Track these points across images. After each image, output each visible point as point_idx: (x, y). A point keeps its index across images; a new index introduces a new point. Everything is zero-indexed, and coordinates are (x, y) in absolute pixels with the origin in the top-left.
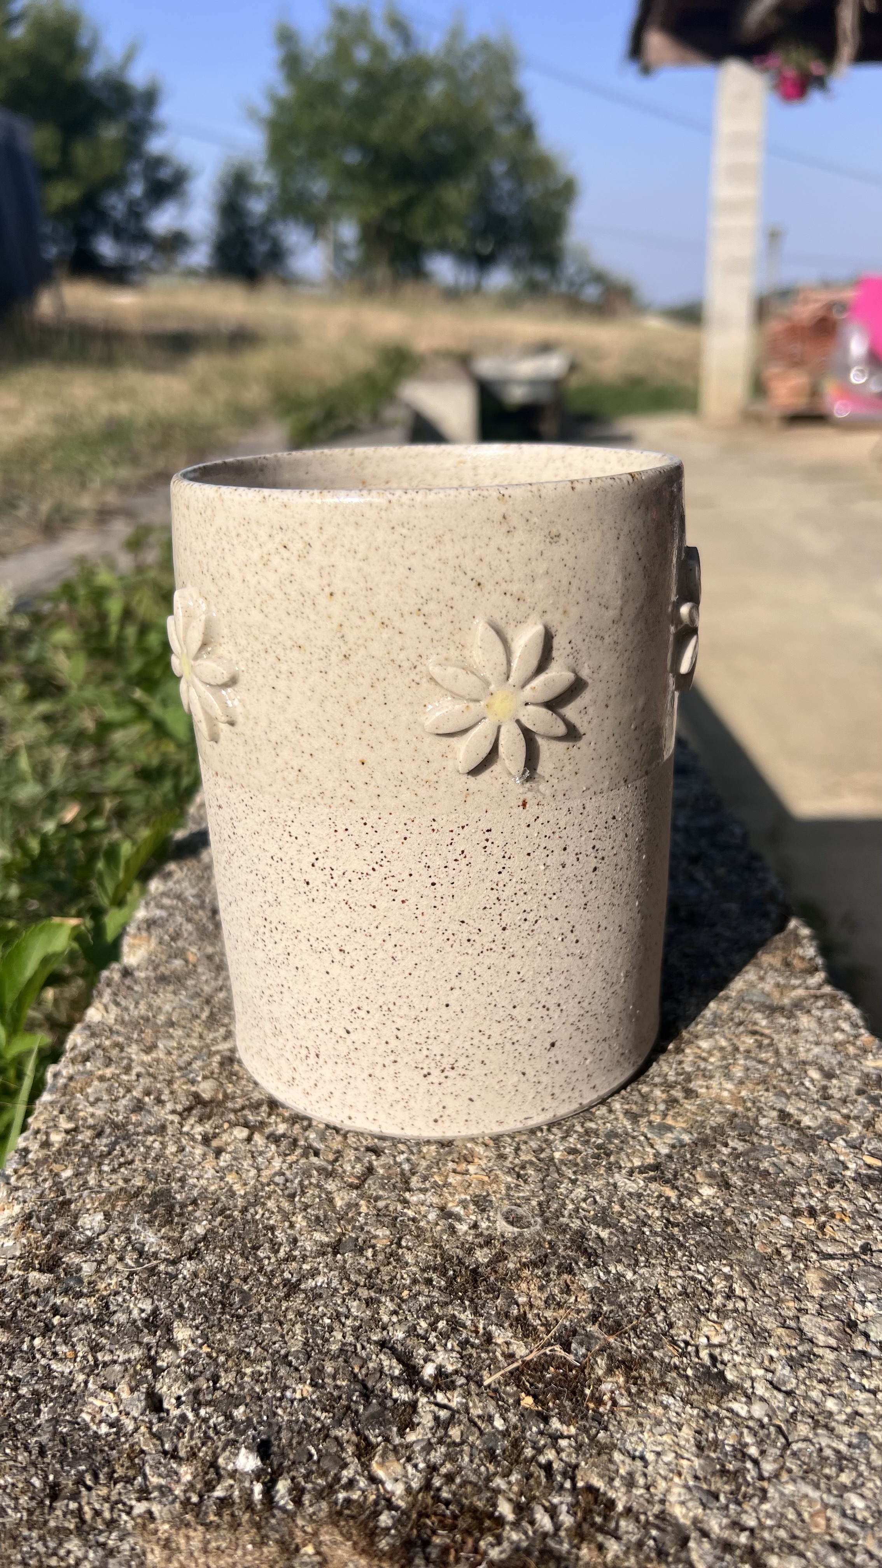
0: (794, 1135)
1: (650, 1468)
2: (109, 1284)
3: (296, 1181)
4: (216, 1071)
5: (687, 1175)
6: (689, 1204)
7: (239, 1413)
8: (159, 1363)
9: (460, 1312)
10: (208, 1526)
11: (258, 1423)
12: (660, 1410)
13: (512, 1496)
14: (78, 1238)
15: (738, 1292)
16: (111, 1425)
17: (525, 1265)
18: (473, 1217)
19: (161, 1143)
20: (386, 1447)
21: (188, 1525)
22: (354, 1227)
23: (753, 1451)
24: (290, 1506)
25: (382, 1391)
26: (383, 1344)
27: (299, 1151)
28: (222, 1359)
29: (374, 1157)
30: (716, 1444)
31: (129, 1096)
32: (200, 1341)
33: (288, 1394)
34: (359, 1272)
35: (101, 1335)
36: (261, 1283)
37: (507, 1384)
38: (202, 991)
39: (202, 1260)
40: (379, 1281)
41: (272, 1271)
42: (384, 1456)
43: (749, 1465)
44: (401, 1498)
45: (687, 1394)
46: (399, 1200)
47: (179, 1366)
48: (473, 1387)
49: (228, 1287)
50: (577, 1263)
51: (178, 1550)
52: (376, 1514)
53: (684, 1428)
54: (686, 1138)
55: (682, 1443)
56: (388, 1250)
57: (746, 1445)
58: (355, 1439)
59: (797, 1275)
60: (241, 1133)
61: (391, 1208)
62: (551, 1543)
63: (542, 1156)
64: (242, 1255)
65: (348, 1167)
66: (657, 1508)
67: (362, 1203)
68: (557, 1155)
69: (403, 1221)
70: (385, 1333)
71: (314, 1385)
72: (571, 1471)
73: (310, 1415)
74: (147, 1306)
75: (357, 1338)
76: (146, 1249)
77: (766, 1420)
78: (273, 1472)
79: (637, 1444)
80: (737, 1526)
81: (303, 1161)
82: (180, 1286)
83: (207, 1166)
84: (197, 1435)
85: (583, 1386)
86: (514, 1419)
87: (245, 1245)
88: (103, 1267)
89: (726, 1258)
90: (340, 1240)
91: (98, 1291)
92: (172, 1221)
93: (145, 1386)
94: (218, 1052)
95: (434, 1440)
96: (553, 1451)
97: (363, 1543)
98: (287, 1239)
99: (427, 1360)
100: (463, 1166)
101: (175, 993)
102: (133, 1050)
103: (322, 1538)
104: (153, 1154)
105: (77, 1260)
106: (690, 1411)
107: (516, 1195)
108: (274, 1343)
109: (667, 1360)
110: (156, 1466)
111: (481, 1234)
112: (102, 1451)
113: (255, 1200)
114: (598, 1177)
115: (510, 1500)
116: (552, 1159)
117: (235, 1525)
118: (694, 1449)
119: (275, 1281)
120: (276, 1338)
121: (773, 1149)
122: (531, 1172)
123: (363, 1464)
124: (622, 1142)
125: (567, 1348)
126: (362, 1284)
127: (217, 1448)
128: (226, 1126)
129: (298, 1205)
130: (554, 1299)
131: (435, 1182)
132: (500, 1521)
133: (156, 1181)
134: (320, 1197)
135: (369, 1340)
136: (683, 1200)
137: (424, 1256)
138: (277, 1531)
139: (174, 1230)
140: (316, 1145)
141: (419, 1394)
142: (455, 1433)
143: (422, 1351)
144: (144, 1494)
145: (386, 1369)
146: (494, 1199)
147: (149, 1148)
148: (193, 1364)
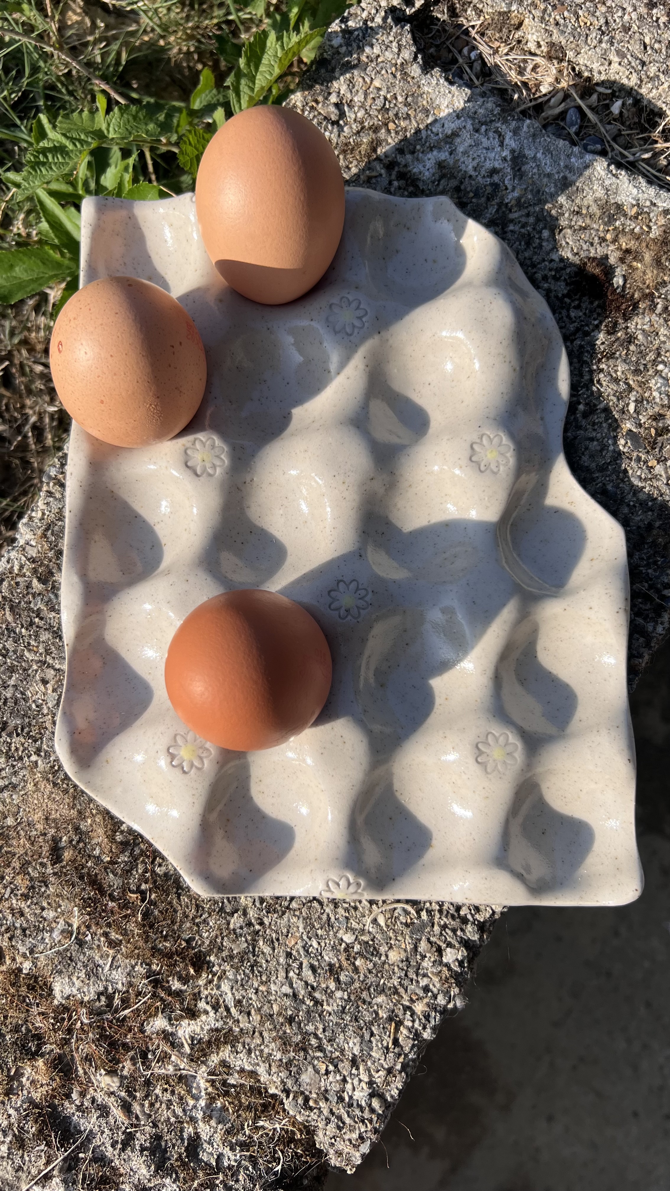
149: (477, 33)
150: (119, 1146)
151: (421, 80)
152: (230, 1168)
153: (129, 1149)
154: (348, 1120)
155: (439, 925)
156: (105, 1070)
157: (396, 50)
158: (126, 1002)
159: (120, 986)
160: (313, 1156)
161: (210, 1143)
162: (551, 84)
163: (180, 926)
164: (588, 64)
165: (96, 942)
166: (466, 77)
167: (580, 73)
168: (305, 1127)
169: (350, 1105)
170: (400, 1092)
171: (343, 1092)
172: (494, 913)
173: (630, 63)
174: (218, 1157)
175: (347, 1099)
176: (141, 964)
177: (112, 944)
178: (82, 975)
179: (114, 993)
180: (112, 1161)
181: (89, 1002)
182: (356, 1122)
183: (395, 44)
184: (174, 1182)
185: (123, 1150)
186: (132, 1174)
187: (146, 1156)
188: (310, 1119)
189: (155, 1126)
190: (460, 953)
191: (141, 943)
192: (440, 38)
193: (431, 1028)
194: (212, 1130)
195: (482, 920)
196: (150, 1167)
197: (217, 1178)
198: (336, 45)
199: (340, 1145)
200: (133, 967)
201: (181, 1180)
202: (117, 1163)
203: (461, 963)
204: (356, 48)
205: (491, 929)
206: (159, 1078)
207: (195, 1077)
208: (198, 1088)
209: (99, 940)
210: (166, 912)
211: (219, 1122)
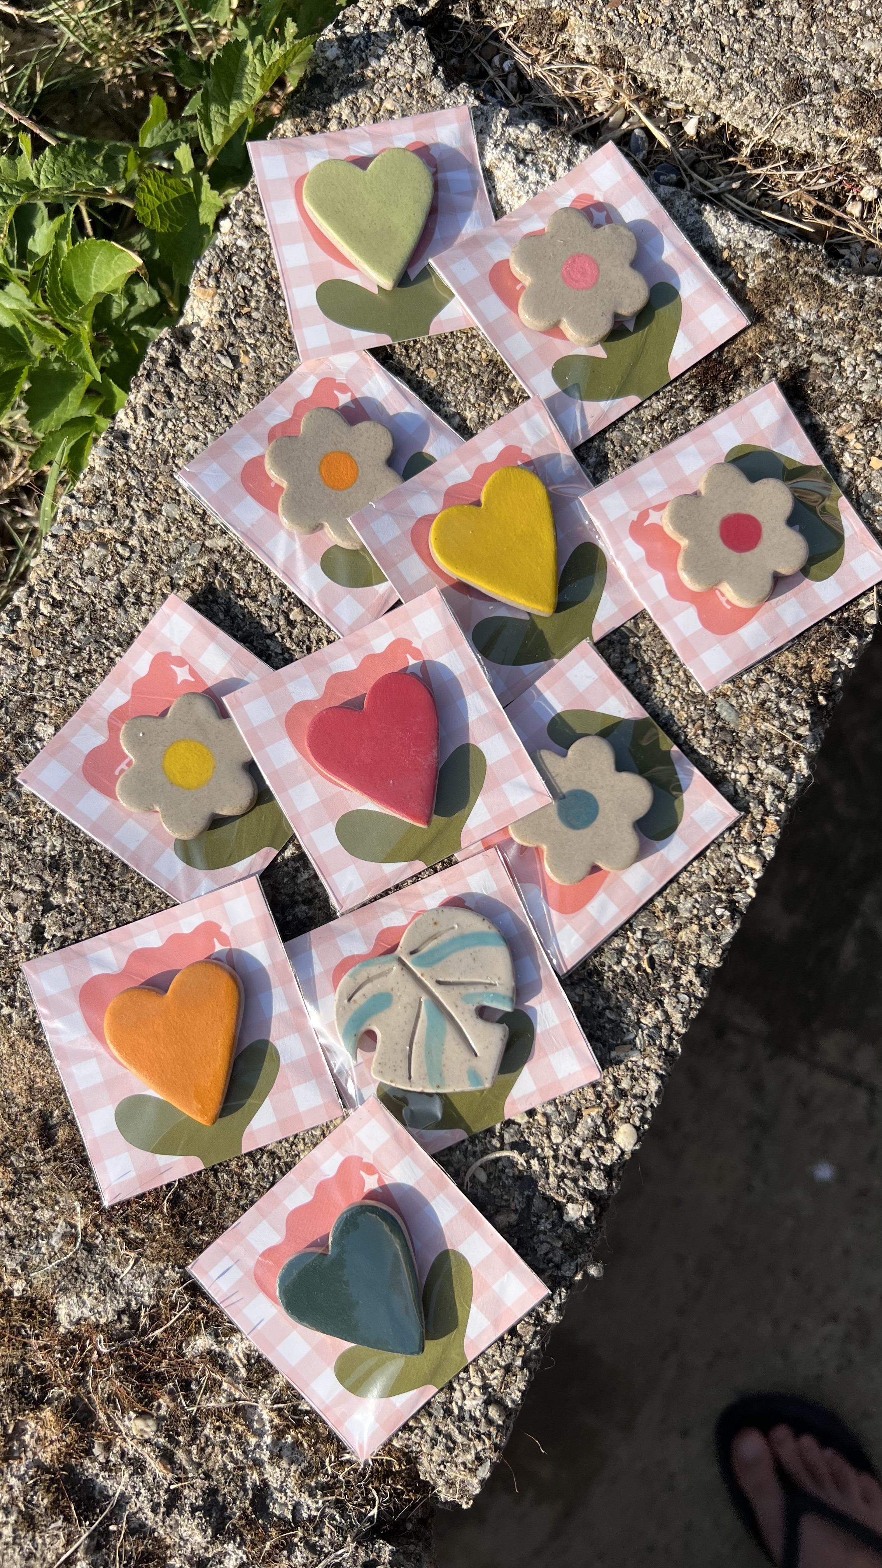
149: (509, 37)
150: (162, 1509)
151: (445, 98)
152: (311, 1519)
153: (176, 1511)
154: (459, 1438)
155: (556, 1175)
156: (135, 1412)
157: (410, 62)
158: (155, 1319)
159: (146, 1299)
160: (417, 1491)
161: (282, 1490)
162: (608, 100)
163: (221, 1211)
164: (653, 72)
165: (110, 1245)
166: (499, 93)
167: (642, 84)
168: (405, 1454)
169: (461, 1418)
170: (523, 1393)
171: (451, 1402)
172: (623, 1152)
173: (705, 69)
174: (294, 1507)
175: (456, 1411)
176: (173, 1267)
177: (132, 1244)
178: (95, 1290)
179: (139, 1309)
180: (154, 1530)
181: (107, 1325)
182: (470, 1440)
183: (407, 54)
184: (238, 1548)
185: (168, 1513)
186: (182, 1543)
187: (200, 1518)
188: (410, 1443)
189: (207, 1476)
190: (585, 1208)
191: (170, 1240)
192: (463, 43)
193: (556, 1309)
194: (284, 1473)
195: (609, 1163)
196: (205, 1531)
197: (295, 1536)
198: (331, 58)
199: (451, 1472)
200: (162, 1272)
201: (248, 1543)
202: (162, 1532)
203: (587, 1220)
204: (357, 61)
205: (621, 1173)
206: (209, 1413)
207: (255, 1408)
208: (261, 1420)
209: (114, 1242)
210: (201, 1195)
211: (292, 1462)
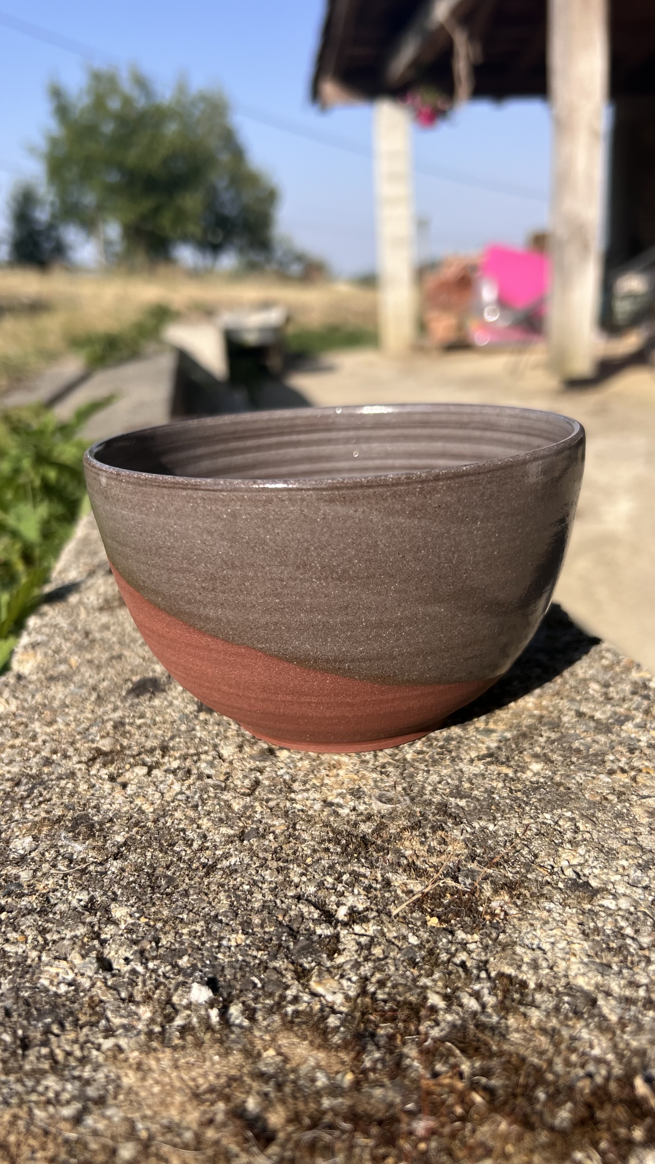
0: (592, 724)
1: (549, 954)
2: (47, 885)
3: (197, 797)
4: (111, 731)
5: (516, 758)
6: (524, 776)
7: (184, 962)
8: (103, 936)
9: (359, 867)
10: (175, 1048)
11: (202, 966)
12: (545, 914)
13: (438, 990)
14: (12, 856)
15: (582, 828)
16: (70, 984)
17: (405, 829)
18: (352, 804)
19: (74, 784)
20: (319, 970)
21: (155, 1050)
22: (253, 822)
23: (629, 931)
24: (246, 1023)
25: (306, 930)
26: (299, 898)
27: (193, 777)
28: (159, 925)
29: (258, 774)
30: (597, 930)
31: (38, 756)
32: (137, 915)
33: (225, 942)
34: (265, 850)
35: (47, 921)
36: (182, 868)
37: (412, 912)
38: (88, 682)
39: (126, 860)
40: (284, 855)
41: (189, 859)
42: (320, 975)
43: (629, 941)
44: (342, 1005)
45: (564, 900)
46: (287, 799)
47: (122, 935)
48: (384, 917)
49: (153, 875)
50: (446, 824)
51: (150, 1070)
52: (324, 1018)
53: (569, 923)
54: (508, 735)
55: (570, 933)
56: (286, 833)
57: (622, 928)
58: (291, 967)
59: (625, 811)
60: (142, 771)
61: (282, 805)
62: (483, 1018)
63: (397, 758)
64: (161, 851)
65: (238, 783)
66: (563, 981)
67: (257, 804)
68: (409, 757)
69: (294, 812)
70: (299, 889)
71: (245, 933)
72: (483, 966)
73: (248, 955)
74: (84, 896)
75: (276, 896)
76: (75, 857)
77: (632, 909)
78: (225, 1000)
79: (533, 939)
80: (634, 984)
81: (198, 783)
82: (111, 879)
83: (117, 795)
84: (149, 982)
85: (477, 905)
86: (426, 936)
87: (161, 845)
88: (39, 874)
89: (565, 807)
90: (243, 832)
91: (37, 891)
92: (94, 835)
93: (95, 952)
94: (110, 719)
95: (361, 959)
96: (465, 953)
97: (318, 1041)
98: (198, 836)
99: (339, 904)
100: (335, 771)
101: (65, 686)
102: (36, 726)
103: (280, 1042)
104: (68, 792)
105: (14, 871)
106: (570, 911)
107: (383, 785)
108: (204, 908)
109: (540, 879)
110: (116, 1011)
111: (362, 814)
112: (64, 1005)
113: (163, 812)
114: (446, 767)
115: (438, 993)
116: (405, 759)
117: (199, 1044)
118: (581, 935)
119: (194, 866)
120: (203, 905)
121: (579, 735)
122: (390, 769)
123: (303, 985)
124: (458, 742)
125: (456, 879)
126: (270, 858)
127: (169, 989)
128: (128, 767)
129: (202, 812)
130: (435, 849)
131: (314, 784)
132: (433, 1009)
133: (74, 809)
134: (219, 804)
135: (286, 896)
136: (519, 774)
137: (318, 833)
138: (238, 1043)
139: (97, 841)
140: (207, 772)
141: (339, 928)
142: (377, 951)
143: (333, 898)
144: (109, 1032)
145: (306, 914)
146: (366, 790)
147: (63, 789)
148: (134, 932)
